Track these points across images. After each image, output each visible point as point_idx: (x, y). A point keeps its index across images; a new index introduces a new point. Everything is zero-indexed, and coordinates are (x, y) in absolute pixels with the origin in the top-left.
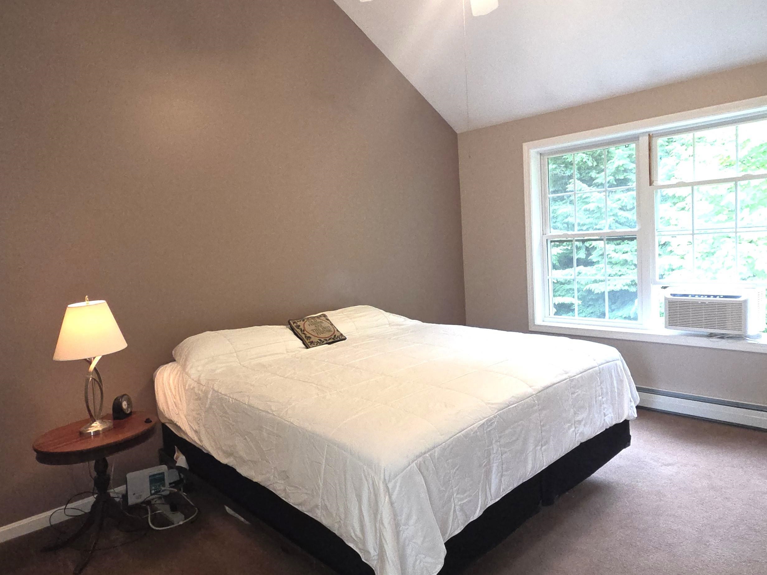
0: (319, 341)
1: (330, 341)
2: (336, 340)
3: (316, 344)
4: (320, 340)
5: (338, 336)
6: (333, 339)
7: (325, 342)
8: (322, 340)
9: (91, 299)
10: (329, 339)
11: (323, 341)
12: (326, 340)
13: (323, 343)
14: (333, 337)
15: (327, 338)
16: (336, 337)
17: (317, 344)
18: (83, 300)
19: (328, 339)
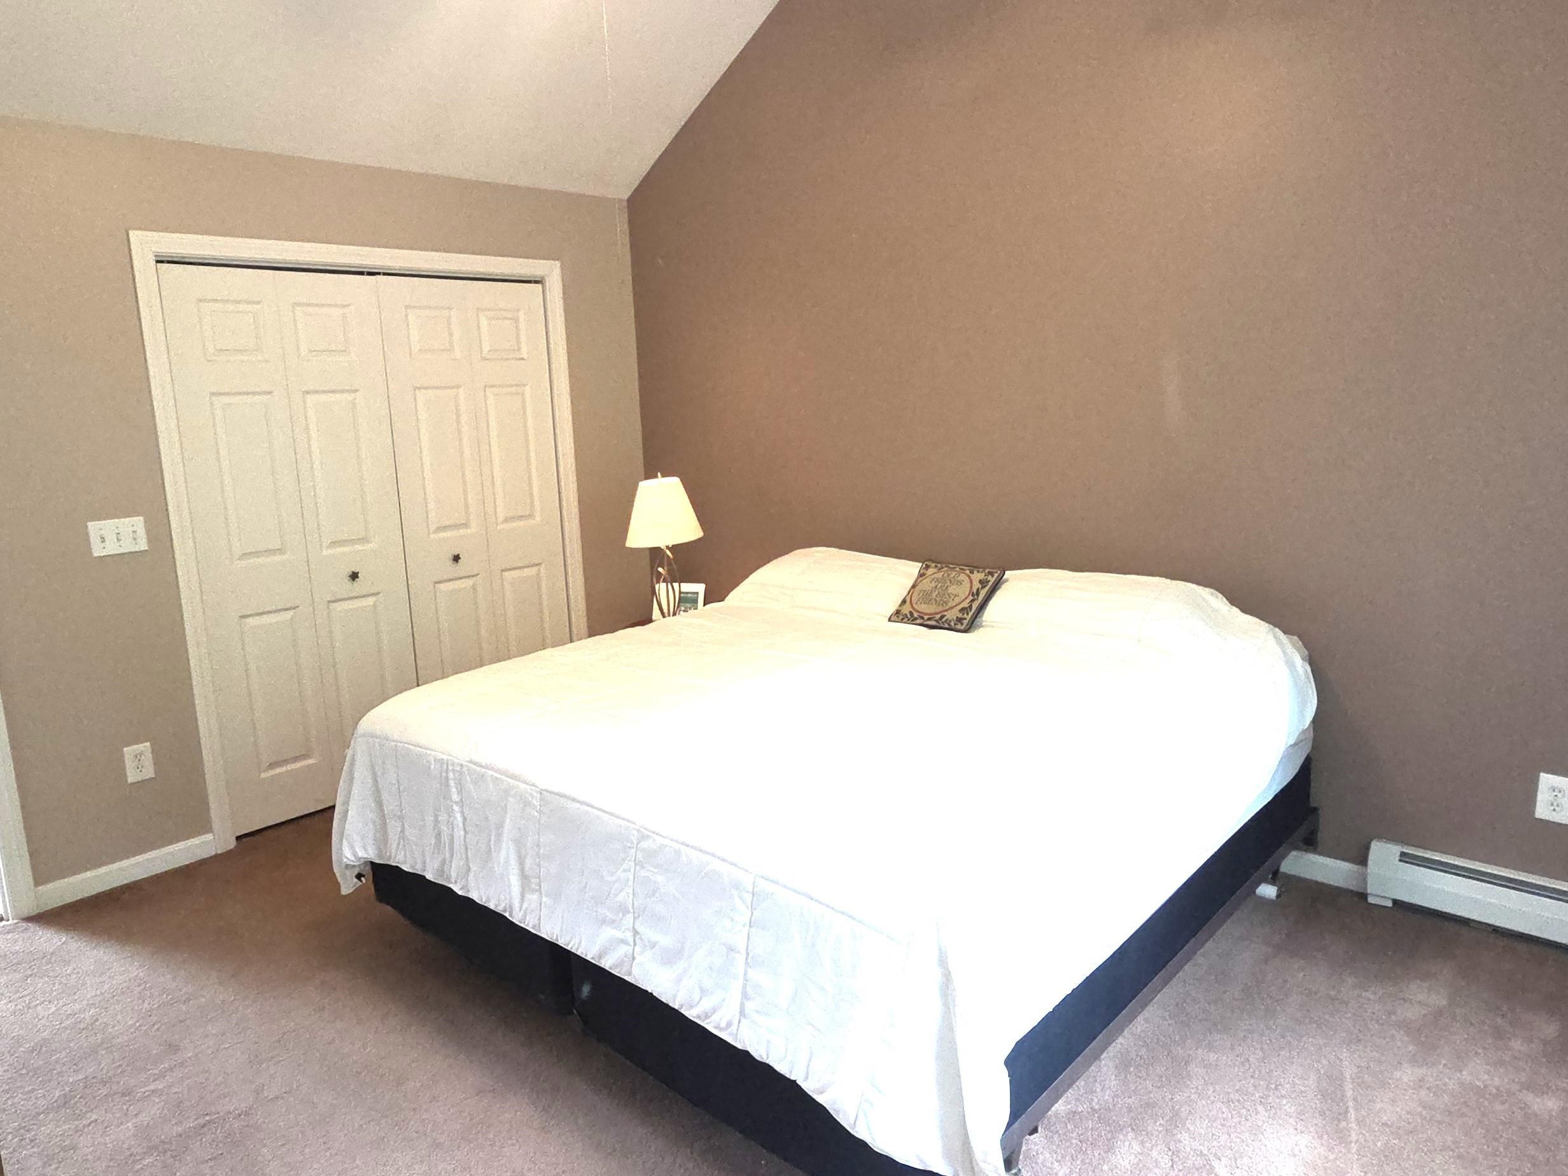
0: (909, 616)
1: (930, 623)
2: (942, 625)
3: (901, 617)
4: (911, 613)
5: (947, 620)
6: (937, 621)
7: (919, 621)
8: (916, 615)
9: (663, 476)
10: (929, 619)
11: (916, 619)
12: (922, 618)
13: (912, 621)
14: (938, 616)
15: (926, 614)
16: (944, 620)
17: (902, 619)
18: (656, 477)
19: (926, 617)
